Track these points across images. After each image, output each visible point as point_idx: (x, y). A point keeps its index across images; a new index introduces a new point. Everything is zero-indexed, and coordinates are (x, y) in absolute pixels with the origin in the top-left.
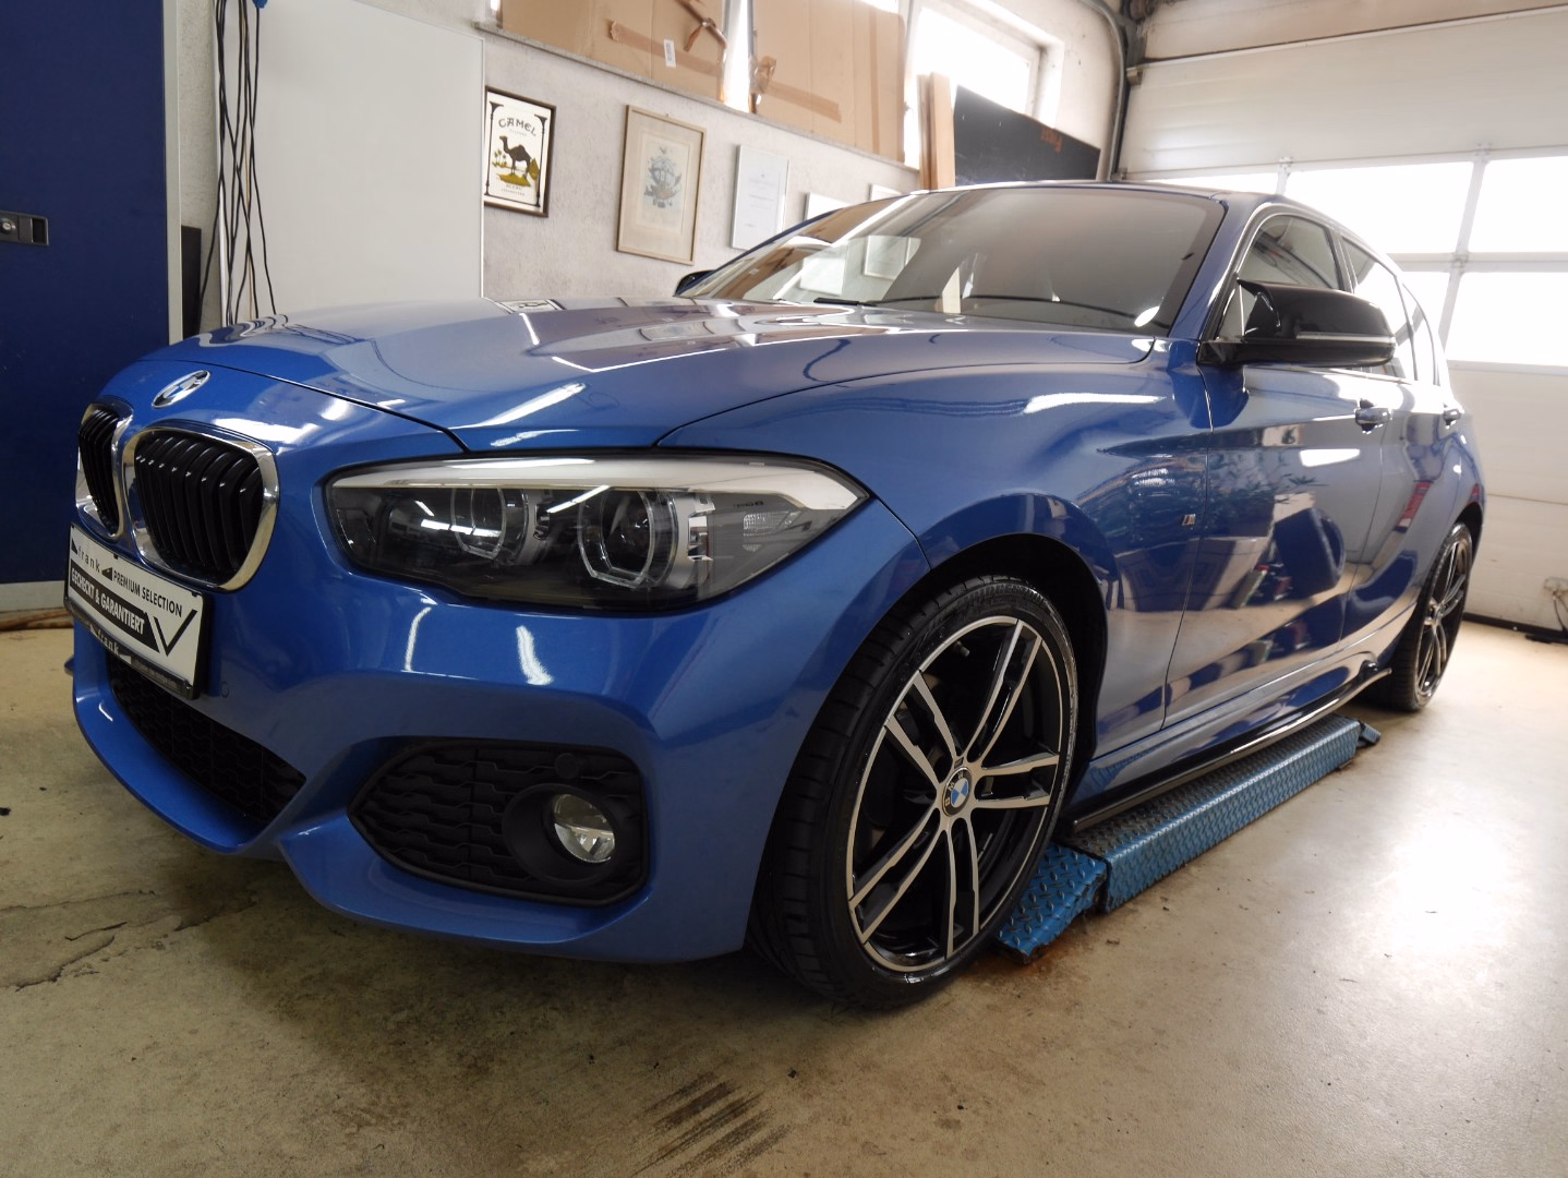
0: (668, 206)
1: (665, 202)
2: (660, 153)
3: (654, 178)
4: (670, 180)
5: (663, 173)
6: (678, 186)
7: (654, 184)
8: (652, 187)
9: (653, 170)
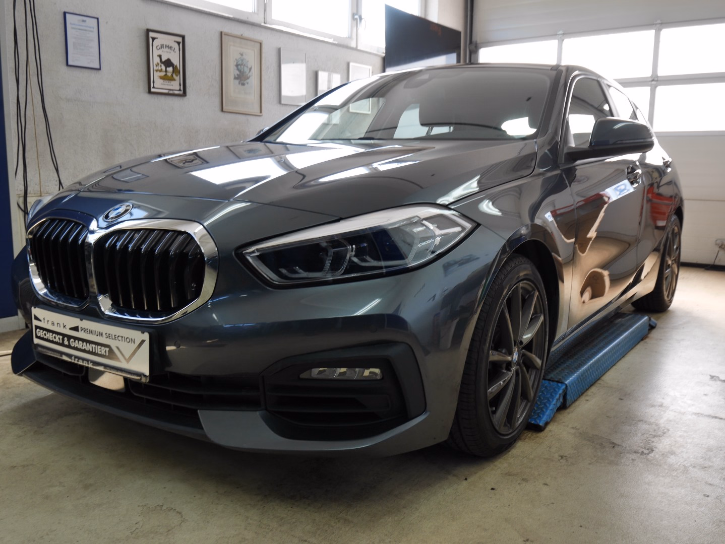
0: (246, 85)
1: (245, 82)
2: (240, 56)
3: (238, 69)
4: (246, 70)
5: (242, 67)
6: (251, 73)
7: (238, 73)
8: (237, 75)
9: (237, 65)
